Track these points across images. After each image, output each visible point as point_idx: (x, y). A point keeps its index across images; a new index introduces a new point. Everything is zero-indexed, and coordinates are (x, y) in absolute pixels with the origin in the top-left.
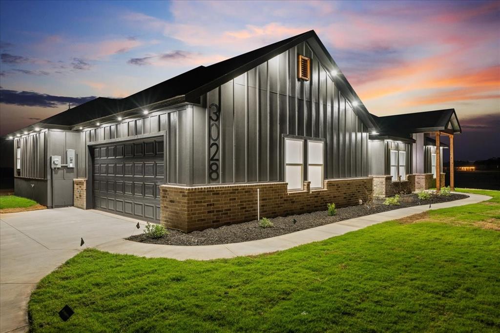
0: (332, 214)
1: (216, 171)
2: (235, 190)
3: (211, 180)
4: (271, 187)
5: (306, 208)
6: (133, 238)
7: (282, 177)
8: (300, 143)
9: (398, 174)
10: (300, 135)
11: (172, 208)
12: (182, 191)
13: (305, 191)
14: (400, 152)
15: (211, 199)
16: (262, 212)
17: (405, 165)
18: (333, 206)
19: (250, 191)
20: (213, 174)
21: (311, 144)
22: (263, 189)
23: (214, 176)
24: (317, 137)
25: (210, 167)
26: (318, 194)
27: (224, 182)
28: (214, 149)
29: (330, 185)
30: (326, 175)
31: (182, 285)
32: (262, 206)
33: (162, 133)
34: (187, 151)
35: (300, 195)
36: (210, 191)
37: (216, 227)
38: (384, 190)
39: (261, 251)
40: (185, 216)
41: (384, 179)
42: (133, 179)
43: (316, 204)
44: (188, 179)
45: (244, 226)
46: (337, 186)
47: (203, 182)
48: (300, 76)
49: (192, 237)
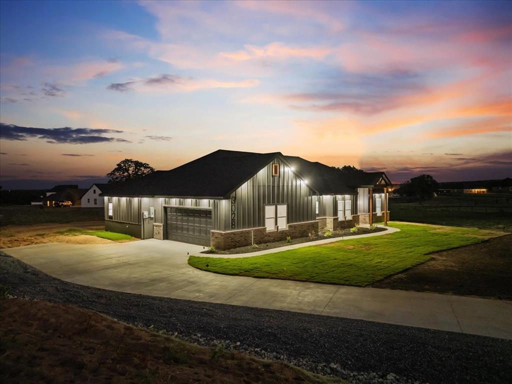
0: (289, 242)
1: (234, 225)
2: (242, 232)
3: (232, 228)
4: (258, 230)
5: (276, 239)
6: (202, 253)
7: (264, 225)
8: (273, 207)
9: (345, 215)
10: (274, 203)
11: (217, 240)
12: (221, 234)
13: (276, 230)
14: (346, 201)
15: (233, 236)
16: (254, 241)
17: (350, 209)
18: (290, 238)
19: (249, 232)
20: (233, 226)
21: (279, 207)
22: (255, 231)
23: (233, 227)
24: (283, 203)
25: (232, 223)
26: (283, 232)
27: (237, 229)
28: (233, 215)
29: (290, 227)
30: (288, 222)
31: (228, 263)
32: (254, 239)
33: (211, 208)
34: (224, 217)
35: (273, 233)
36: (232, 233)
37: (235, 248)
38: (332, 226)
39: (252, 256)
40: (222, 244)
41: (332, 220)
42: (194, 226)
43: (282, 237)
44: (223, 228)
45: (246, 247)
46: (295, 227)
47: (229, 230)
48: (273, 174)
49: (226, 252)
